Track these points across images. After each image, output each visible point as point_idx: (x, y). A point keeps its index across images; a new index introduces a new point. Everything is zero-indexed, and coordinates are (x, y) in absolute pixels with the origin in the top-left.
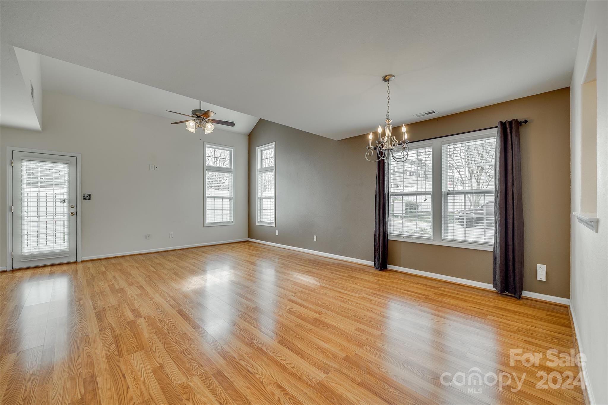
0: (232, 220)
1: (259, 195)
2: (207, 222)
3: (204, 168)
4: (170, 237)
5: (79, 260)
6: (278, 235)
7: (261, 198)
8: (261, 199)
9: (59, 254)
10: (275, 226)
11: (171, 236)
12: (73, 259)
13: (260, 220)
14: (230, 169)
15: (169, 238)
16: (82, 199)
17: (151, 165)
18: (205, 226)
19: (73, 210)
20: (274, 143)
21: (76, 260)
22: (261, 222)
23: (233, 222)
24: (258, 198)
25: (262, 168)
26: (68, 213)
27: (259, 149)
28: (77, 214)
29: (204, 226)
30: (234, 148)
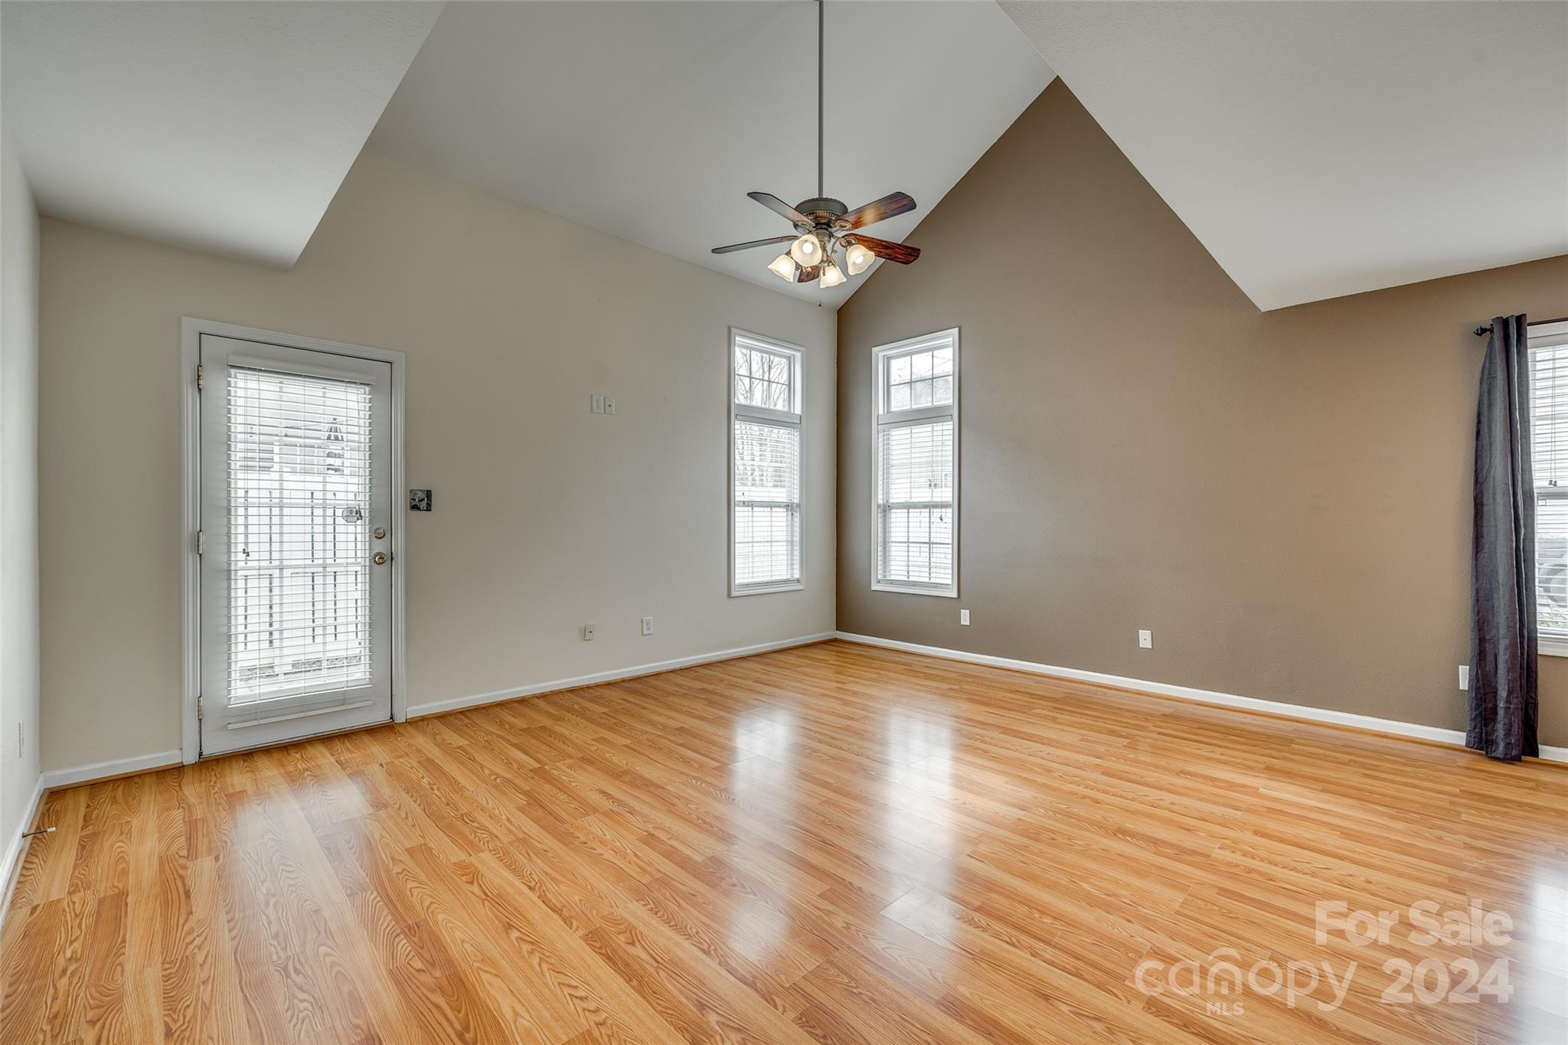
0: (797, 576)
1: (880, 498)
2: (738, 582)
3: (730, 412)
4: (646, 632)
5: (400, 718)
6: (967, 623)
7: (887, 508)
8: (885, 511)
9: (342, 699)
10: (956, 596)
11: (648, 629)
12: (381, 716)
13: (885, 576)
14: (789, 414)
15: (643, 635)
16: (409, 508)
17: (594, 398)
18: (734, 594)
19: (380, 546)
20: (956, 331)
21: (392, 718)
22: (892, 582)
23: (798, 581)
24: (879, 506)
25: (888, 413)
26: (367, 555)
27: (879, 353)
28: (392, 559)
29: (729, 596)
30: (802, 349)
